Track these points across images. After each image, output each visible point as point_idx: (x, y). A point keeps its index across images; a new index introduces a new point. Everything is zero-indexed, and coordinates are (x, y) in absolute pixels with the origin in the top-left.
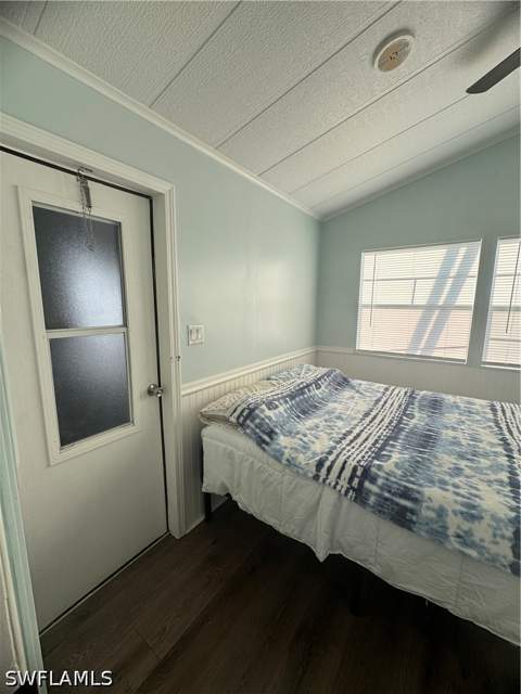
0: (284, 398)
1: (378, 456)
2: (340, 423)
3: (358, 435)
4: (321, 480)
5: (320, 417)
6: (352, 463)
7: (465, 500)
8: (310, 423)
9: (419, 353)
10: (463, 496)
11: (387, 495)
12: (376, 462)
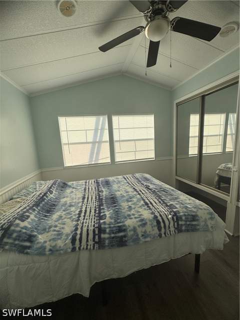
0: (31, 208)
1: (101, 218)
2: (73, 209)
3: (86, 211)
4: (77, 248)
5: (59, 210)
6: (91, 228)
7: (139, 219)
8: (55, 216)
9: (93, 163)
10: (138, 218)
11: (113, 235)
12: (102, 221)
